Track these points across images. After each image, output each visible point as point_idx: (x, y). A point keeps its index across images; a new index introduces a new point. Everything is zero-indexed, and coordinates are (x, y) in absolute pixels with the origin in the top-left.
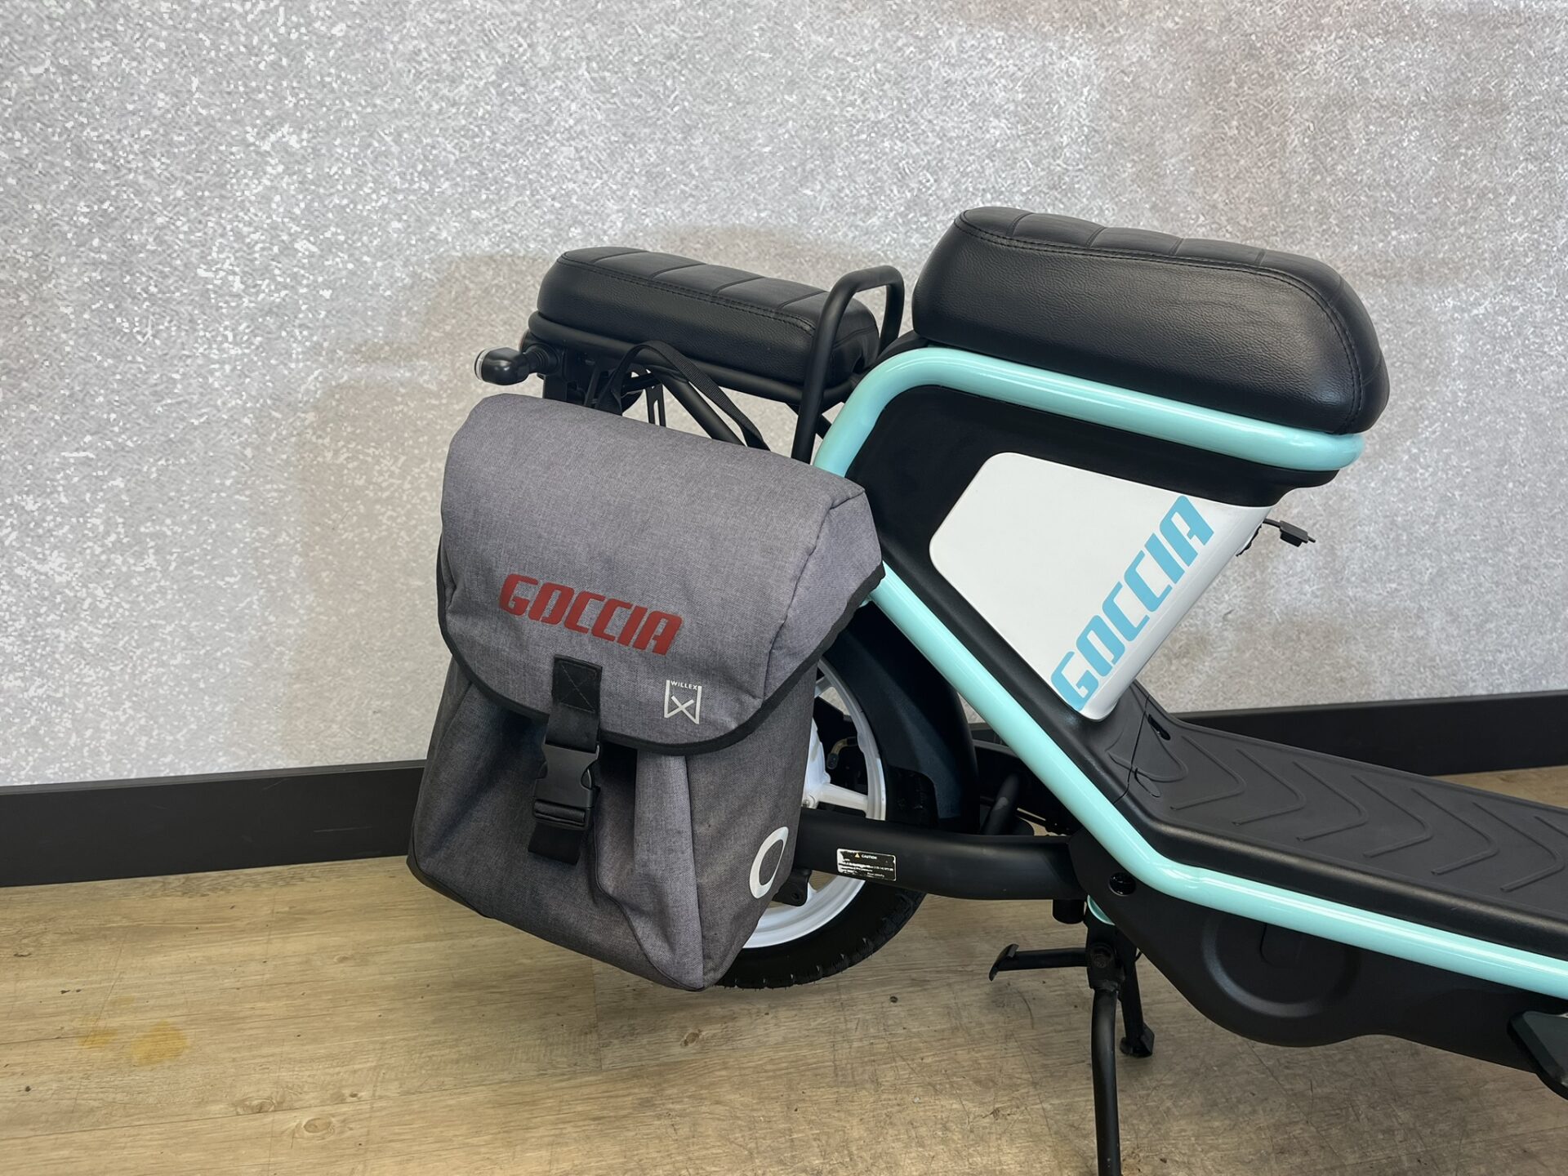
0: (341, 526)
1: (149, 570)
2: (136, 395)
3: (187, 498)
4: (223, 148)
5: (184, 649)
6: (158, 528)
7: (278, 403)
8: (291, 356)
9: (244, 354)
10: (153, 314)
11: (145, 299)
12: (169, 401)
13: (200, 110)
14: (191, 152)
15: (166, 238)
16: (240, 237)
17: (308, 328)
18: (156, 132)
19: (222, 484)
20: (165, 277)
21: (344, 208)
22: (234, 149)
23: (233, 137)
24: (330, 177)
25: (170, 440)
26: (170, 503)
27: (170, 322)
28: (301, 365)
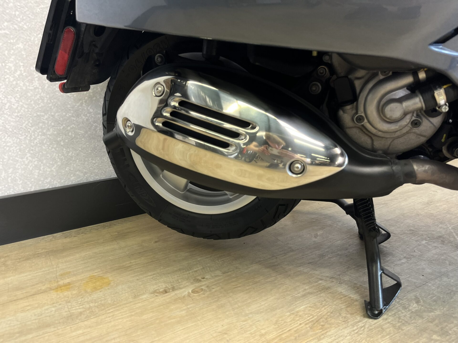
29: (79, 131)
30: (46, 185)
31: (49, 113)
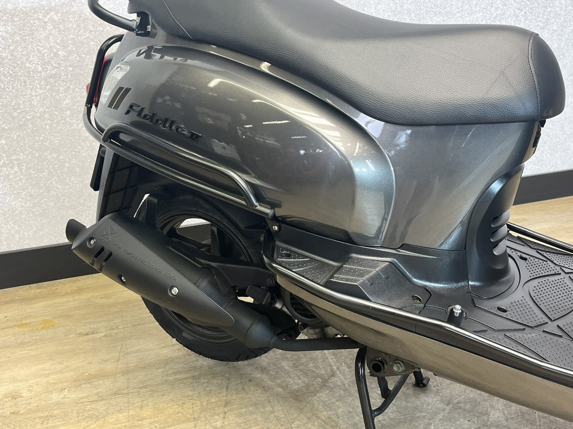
0: (82, 151)
1: (15, 173)
2: (8, 110)
3: (27, 145)
4: (31, 21)
5: (30, 200)
6: (18, 157)
7: (56, 109)
8: (60, 92)
9: (44, 93)
10: (12, 81)
11: (9, 76)
12: (19, 111)
13: (23, 9)
14: (21, 23)
15: (14, 54)
16: (39, 51)
17: (65, 81)
18: (8, 18)
19: (39, 139)
20: (15, 67)
21: (74, 39)
22: (35, 22)
23: (35, 18)
24: (69, 28)
25: (20, 125)
26: (21, 148)
27: (18, 83)
28: (64, 94)
29: (50, 203)
30: (25, 245)
31: (26, 191)
